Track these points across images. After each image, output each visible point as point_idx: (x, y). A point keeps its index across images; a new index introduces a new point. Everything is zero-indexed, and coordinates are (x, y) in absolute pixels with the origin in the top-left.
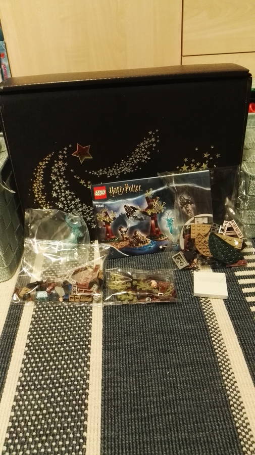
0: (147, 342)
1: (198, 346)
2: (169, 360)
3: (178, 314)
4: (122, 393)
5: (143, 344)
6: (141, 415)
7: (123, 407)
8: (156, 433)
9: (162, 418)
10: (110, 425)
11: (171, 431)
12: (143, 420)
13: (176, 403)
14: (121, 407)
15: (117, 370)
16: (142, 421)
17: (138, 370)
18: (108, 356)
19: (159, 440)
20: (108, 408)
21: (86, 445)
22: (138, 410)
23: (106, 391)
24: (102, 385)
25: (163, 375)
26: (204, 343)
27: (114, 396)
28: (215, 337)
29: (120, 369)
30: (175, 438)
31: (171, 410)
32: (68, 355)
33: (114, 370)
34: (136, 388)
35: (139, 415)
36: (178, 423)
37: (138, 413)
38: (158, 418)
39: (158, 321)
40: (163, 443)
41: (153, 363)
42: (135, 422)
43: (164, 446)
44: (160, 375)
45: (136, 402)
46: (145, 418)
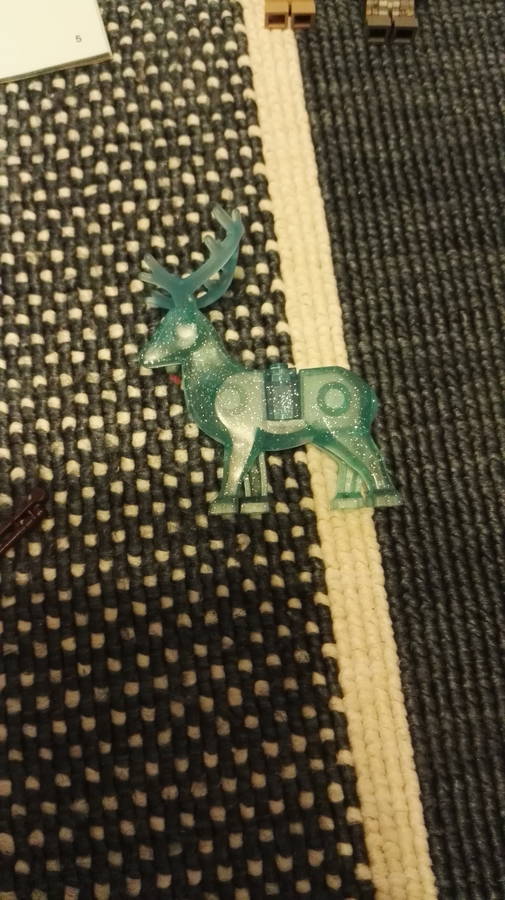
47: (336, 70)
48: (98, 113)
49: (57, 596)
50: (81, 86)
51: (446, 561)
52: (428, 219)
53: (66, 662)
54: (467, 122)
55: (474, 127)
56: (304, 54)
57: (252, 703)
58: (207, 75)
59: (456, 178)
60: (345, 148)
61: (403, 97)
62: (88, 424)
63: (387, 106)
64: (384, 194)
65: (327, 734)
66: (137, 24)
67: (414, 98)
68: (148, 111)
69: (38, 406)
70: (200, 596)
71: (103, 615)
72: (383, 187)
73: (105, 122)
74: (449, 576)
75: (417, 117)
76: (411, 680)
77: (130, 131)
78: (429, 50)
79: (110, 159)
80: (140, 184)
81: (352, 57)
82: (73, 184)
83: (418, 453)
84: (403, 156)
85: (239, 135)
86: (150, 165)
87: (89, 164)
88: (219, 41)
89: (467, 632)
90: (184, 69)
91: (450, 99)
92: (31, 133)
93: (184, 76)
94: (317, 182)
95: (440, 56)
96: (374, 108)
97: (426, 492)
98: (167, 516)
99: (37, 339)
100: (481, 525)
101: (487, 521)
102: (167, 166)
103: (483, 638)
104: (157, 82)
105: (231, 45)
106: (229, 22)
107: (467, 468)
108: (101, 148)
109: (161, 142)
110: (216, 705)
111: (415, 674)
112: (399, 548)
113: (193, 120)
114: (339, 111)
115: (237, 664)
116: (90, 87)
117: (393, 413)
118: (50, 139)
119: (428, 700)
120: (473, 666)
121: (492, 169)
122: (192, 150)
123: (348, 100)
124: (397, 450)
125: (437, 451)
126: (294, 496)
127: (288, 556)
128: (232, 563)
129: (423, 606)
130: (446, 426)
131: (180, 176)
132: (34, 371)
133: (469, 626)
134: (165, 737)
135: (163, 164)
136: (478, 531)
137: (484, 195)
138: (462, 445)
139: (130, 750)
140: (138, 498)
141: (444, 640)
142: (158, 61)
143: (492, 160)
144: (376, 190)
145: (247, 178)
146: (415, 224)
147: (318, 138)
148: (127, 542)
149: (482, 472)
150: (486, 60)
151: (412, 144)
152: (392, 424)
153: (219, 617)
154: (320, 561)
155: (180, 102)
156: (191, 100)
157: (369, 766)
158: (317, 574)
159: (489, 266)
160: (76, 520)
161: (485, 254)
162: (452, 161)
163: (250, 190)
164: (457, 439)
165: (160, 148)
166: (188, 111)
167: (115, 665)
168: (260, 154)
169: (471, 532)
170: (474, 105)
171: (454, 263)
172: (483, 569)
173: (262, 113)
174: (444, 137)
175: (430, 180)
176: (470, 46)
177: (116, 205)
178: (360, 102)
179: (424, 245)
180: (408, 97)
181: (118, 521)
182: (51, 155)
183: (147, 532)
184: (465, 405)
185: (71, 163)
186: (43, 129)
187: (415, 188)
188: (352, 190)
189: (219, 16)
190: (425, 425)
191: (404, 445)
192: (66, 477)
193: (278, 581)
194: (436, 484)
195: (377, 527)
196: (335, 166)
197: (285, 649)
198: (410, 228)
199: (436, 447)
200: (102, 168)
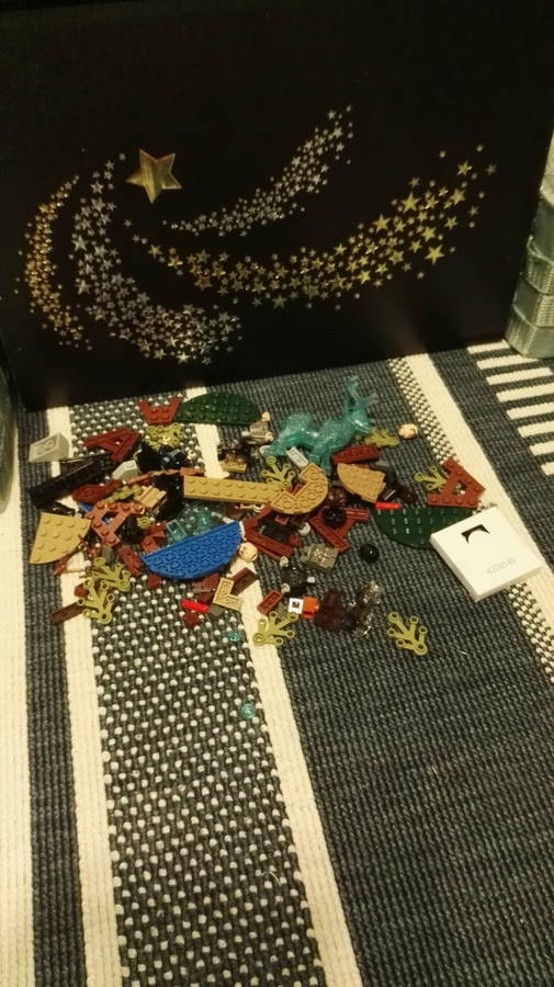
0: (379, 639)
1: (492, 635)
2: (436, 675)
3: (430, 564)
4: (353, 766)
5: (371, 644)
6: (409, 810)
7: (364, 800)
8: (453, 848)
9: (455, 811)
10: (347, 847)
11: (481, 836)
12: (417, 822)
13: (478, 773)
14: (361, 799)
15: (329, 713)
16: (414, 825)
17: (375, 707)
18: (299, 683)
19: (461, 862)
20: (333, 806)
21: (306, 900)
22: (399, 802)
23: (318, 768)
24: (305, 755)
25: (433, 712)
26: (503, 624)
27: (339, 778)
28: (524, 608)
29: (336, 712)
30: (494, 851)
31: (470, 790)
32: (206, 692)
33: (322, 716)
34: (382, 750)
35: (405, 811)
36: (493, 818)
37: (401, 809)
38: (448, 814)
39: (390, 585)
40: (472, 868)
41: (403, 686)
42: (400, 830)
43: (474, 874)
44: (428, 714)
45: (390, 784)
46: (420, 817)
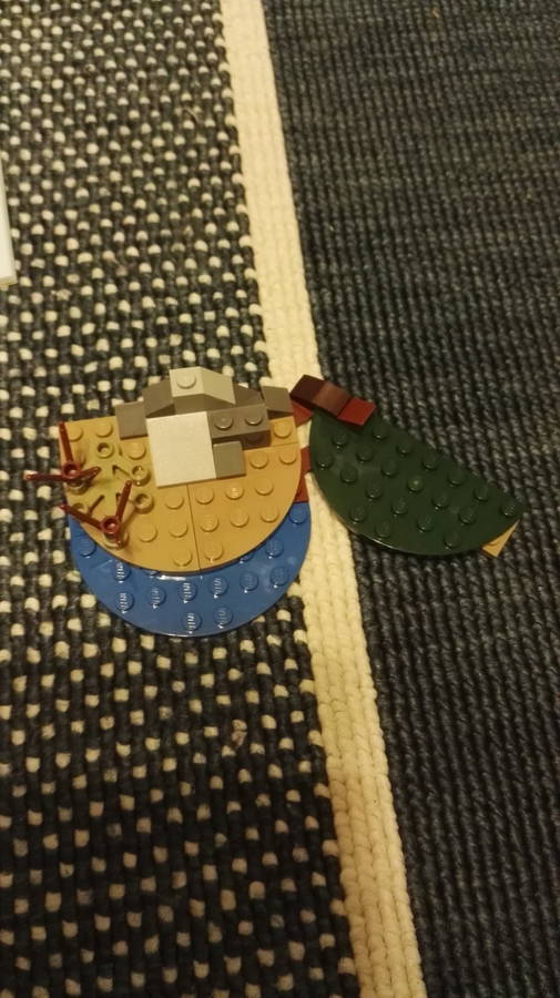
47: (337, 250)
48: (100, 290)
49: (40, 789)
50: (83, 263)
51: (452, 748)
52: (426, 394)
53: (48, 861)
54: (466, 300)
55: (473, 304)
56: (305, 235)
57: (247, 907)
58: (209, 255)
59: (454, 355)
60: (345, 327)
61: (402, 276)
62: (79, 602)
63: (386, 286)
64: (383, 370)
65: (328, 940)
66: (141, 204)
67: (413, 276)
68: (149, 289)
69: (28, 584)
70: (193, 788)
71: (88, 810)
72: (382, 363)
73: (107, 299)
74: (455, 765)
75: (416, 296)
76: (417, 880)
77: (132, 309)
78: (429, 230)
79: (110, 335)
80: (141, 362)
81: (352, 237)
82: (72, 360)
83: (421, 632)
84: (402, 333)
85: (241, 313)
86: (152, 342)
87: (90, 341)
88: (221, 222)
89: (476, 826)
90: (187, 249)
91: (448, 278)
92: (33, 310)
93: (186, 256)
94: (316, 359)
95: (438, 235)
96: (373, 286)
97: (430, 674)
98: (159, 700)
99: (31, 515)
100: (488, 709)
101: (494, 705)
102: (168, 344)
103: (492, 831)
104: (159, 260)
105: (233, 226)
106: (231, 203)
107: (472, 648)
108: (102, 325)
109: (163, 320)
110: (207, 909)
111: (421, 872)
112: (404, 735)
113: (195, 298)
114: (339, 291)
115: (231, 864)
116: (93, 265)
117: (395, 590)
118: (51, 316)
119: (435, 901)
120: (481, 862)
121: (491, 345)
122: (193, 328)
123: (348, 280)
124: (399, 629)
125: (441, 630)
126: (293, 678)
127: (286, 743)
128: (227, 751)
129: (429, 798)
130: (449, 603)
131: (181, 353)
132: (26, 548)
133: (478, 819)
134: (152, 945)
135: (164, 341)
136: (485, 715)
137: (482, 370)
138: (466, 623)
139: (114, 959)
140: (129, 682)
141: (451, 835)
142: (160, 241)
143: (491, 337)
144: (375, 367)
145: (248, 356)
146: (414, 401)
147: (318, 317)
148: (116, 729)
149: (488, 652)
150: (484, 239)
151: (411, 322)
152: (394, 601)
153: (212, 811)
154: (321, 749)
155: (182, 281)
156: (193, 279)
157: (372, 975)
158: (317, 762)
159: (488, 441)
160: (63, 705)
161: (485, 429)
162: (450, 338)
163: (251, 367)
164: (461, 618)
165: (162, 326)
166: (190, 289)
167: (99, 866)
168: (261, 333)
169: (478, 716)
170: (473, 283)
171: (453, 438)
172: (491, 755)
173: (263, 293)
174: (443, 315)
175: (430, 357)
176: (468, 224)
177: (116, 381)
178: (359, 281)
179: (424, 420)
180: (407, 277)
181: (107, 707)
182: (52, 332)
183: (138, 717)
184: (468, 582)
185: (71, 340)
186: (45, 306)
187: (414, 365)
188: (351, 367)
189: (222, 197)
190: (429, 604)
191: (407, 624)
192: (55, 659)
193: (276, 771)
194: (441, 665)
195: (380, 711)
196: (334, 344)
197: (282, 846)
198: (410, 405)
199: (440, 626)
200: (103, 345)
